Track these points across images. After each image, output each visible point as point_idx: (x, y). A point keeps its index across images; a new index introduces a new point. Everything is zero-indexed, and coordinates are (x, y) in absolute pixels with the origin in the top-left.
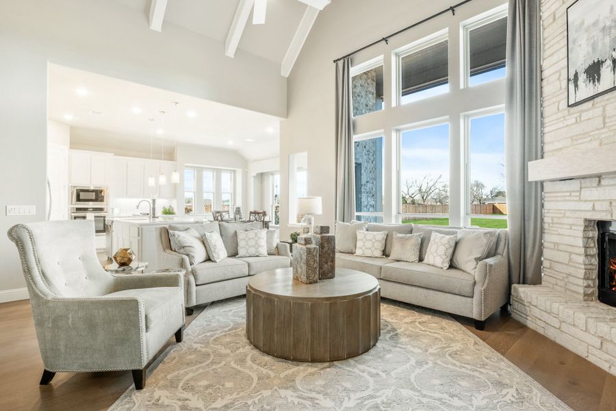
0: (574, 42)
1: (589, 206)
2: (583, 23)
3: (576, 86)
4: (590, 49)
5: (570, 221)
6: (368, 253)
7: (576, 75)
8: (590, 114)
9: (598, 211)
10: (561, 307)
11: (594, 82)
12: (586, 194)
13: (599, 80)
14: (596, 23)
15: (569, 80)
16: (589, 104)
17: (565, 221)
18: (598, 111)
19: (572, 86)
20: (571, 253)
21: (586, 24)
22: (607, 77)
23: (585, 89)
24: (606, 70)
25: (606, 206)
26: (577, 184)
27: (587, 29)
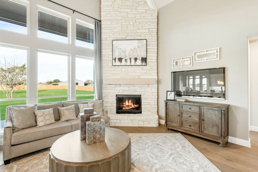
0: (115, 50)
1: (118, 91)
2: (117, 47)
3: (115, 61)
4: (119, 54)
5: (112, 95)
7: (115, 59)
8: (118, 69)
9: (120, 92)
10: (120, 117)
11: (120, 62)
12: (117, 88)
13: (122, 62)
15: (113, 59)
16: (118, 67)
17: (110, 95)
18: (120, 69)
19: (114, 61)
20: (112, 103)
21: (118, 47)
22: (123, 62)
23: (118, 63)
24: (123, 61)
25: (122, 91)
26: (114, 86)
27: (119, 49)
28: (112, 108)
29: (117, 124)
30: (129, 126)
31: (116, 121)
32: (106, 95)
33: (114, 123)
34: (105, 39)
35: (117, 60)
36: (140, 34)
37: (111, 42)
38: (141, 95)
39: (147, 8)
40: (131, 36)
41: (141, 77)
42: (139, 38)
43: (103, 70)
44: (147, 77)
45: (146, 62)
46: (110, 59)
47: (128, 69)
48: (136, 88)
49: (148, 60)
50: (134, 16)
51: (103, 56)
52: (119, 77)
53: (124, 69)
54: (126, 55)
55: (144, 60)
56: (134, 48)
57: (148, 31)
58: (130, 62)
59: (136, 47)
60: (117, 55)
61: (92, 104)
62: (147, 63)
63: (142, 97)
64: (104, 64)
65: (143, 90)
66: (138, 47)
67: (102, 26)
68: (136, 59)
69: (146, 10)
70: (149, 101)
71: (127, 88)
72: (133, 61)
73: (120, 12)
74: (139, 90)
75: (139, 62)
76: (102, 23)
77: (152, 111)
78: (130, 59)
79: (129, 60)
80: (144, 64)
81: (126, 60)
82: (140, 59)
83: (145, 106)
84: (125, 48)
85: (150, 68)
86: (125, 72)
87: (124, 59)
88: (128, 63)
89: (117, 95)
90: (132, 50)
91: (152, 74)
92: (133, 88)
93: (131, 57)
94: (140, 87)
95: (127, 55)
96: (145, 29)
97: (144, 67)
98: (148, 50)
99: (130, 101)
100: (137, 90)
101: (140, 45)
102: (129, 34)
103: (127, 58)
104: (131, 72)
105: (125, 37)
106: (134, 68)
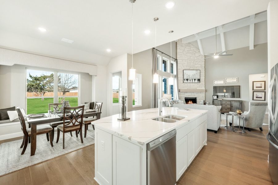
0: (184, 75)
1: (186, 96)
4: (187, 77)
8: (186, 84)
17: (182, 97)
22: (189, 81)
23: (186, 81)
24: (189, 80)
26: (184, 93)
27: (186, 74)
35: (186, 80)
36: (196, 67)
37: (182, 71)
38: (196, 98)
39: (200, 54)
40: (192, 68)
41: (197, 89)
42: (196, 69)
44: (200, 89)
45: (200, 81)
47: (191, 84)
48: (195, 94)
49: (201, 80)
50: (193, 58)
51: (179, 77)
52: (186, 89)
53: (189, 84)
54: (190, 77)
55: (199, 80)
57: (200, 66)
59: (195, 73)
60: (185, 77)
64: (179, 82)
65: (198, 95)
66: (196, 74)
68: (195, 80)
69: (199, 55)
71: (190, 94)
72: (193, 80)
73: (187, 56)
75: (196, 81)
78: (192, 80)
79: (191, 80)
81: (190, 80)
84: (189, 74)
85: (202, 84)
86: (189, 86)
88: (191, 82)
89: (185, 98)
90: (193, 75)
91: (202, 87)
94: (197, 93)
96: (199, 65)
97: (199, 84)
98: (201, 75)
99: (191, 102)
100: (196, 95)
101: (197, 73)
104: (192, 86)
105: (189, 68)
106: (194, 84)
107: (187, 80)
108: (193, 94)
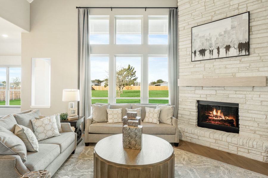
1: (199, 96)
2: (198, 35)
3: (195, 55)
4: (201, 44)
5: (190, 101)
6: (116, 121)
8: (199, 65)
9: (202, 98)
10: (198, 131)
11: (202, 55)
12: (197, 92)
13: (204, 55)
14: (203, 37)
15: (192, 52)
16: (199, 62)
17: (188, 100)
18: (202, 65)
19: (193, 55)
20: (190, 111)
21: (200, 36)
22: (207, 55)
23: (199, 57)
24: (207, 53)
25: (205, 96)
26: (193, 89)
27: (200, 37)
28: (191, 117)
29: (194, 140)
30: (212, 147)
31: (192, 136)
32: (184, 100)
33: (190, 138)
34: (183, 29)
35: (198, 53)
36: (236, 6)
37: (190, 30)
40: (221, 13)
41: (238, 75)
42: (236, 12)
43: (180, 68)
44: (250, 74)
45: (248, 49)
46: (188, 53)
47: (215, 64)
48: (228, 92)
49: (252, 46)
51: (180, 50)
52: (201, 76)
53: (208, 64)
54: (211, 44)
55: (244, 46)
56: (225, 32)
58: (218, 53)
59: (229, 28)
60: (198, 47)
61: (159, 109)
62: (251, 50)
63: (240, 107)
64: (181, 60)
65: (241, 96)
66: (233, 28)
67: (179, 13)
68: (228, 48)
70: (255, 116)
71: (213, 92)
72: (223, 51)
74: (235, 96)
75: (234, 51)
76: (179, 9)
77: (261, 133)
78: (218, 49)
79: (215, 51)
80: (243, 53)
81: (211, 52)
82: (236, 46)
83: (247, 123)
84: (210, 34)
85: (259, 58)
86: (210, 68)
87: (208, 51)
89: (198, 101)
90: (220, 35)
91: (261, 69)
92: (223, 92)
93: (220, 45)
94: (236, 91)
95: (214, 44)
97: (244, 58)
98: (253, 29)
99: (219, 112)
101: (236, 24)
102: (217, 12)
103: (212, 48)
104: (220, 68)
105: (210, 18)
106: (226, 62)
107: (202, 52)
108: (220, 92)
